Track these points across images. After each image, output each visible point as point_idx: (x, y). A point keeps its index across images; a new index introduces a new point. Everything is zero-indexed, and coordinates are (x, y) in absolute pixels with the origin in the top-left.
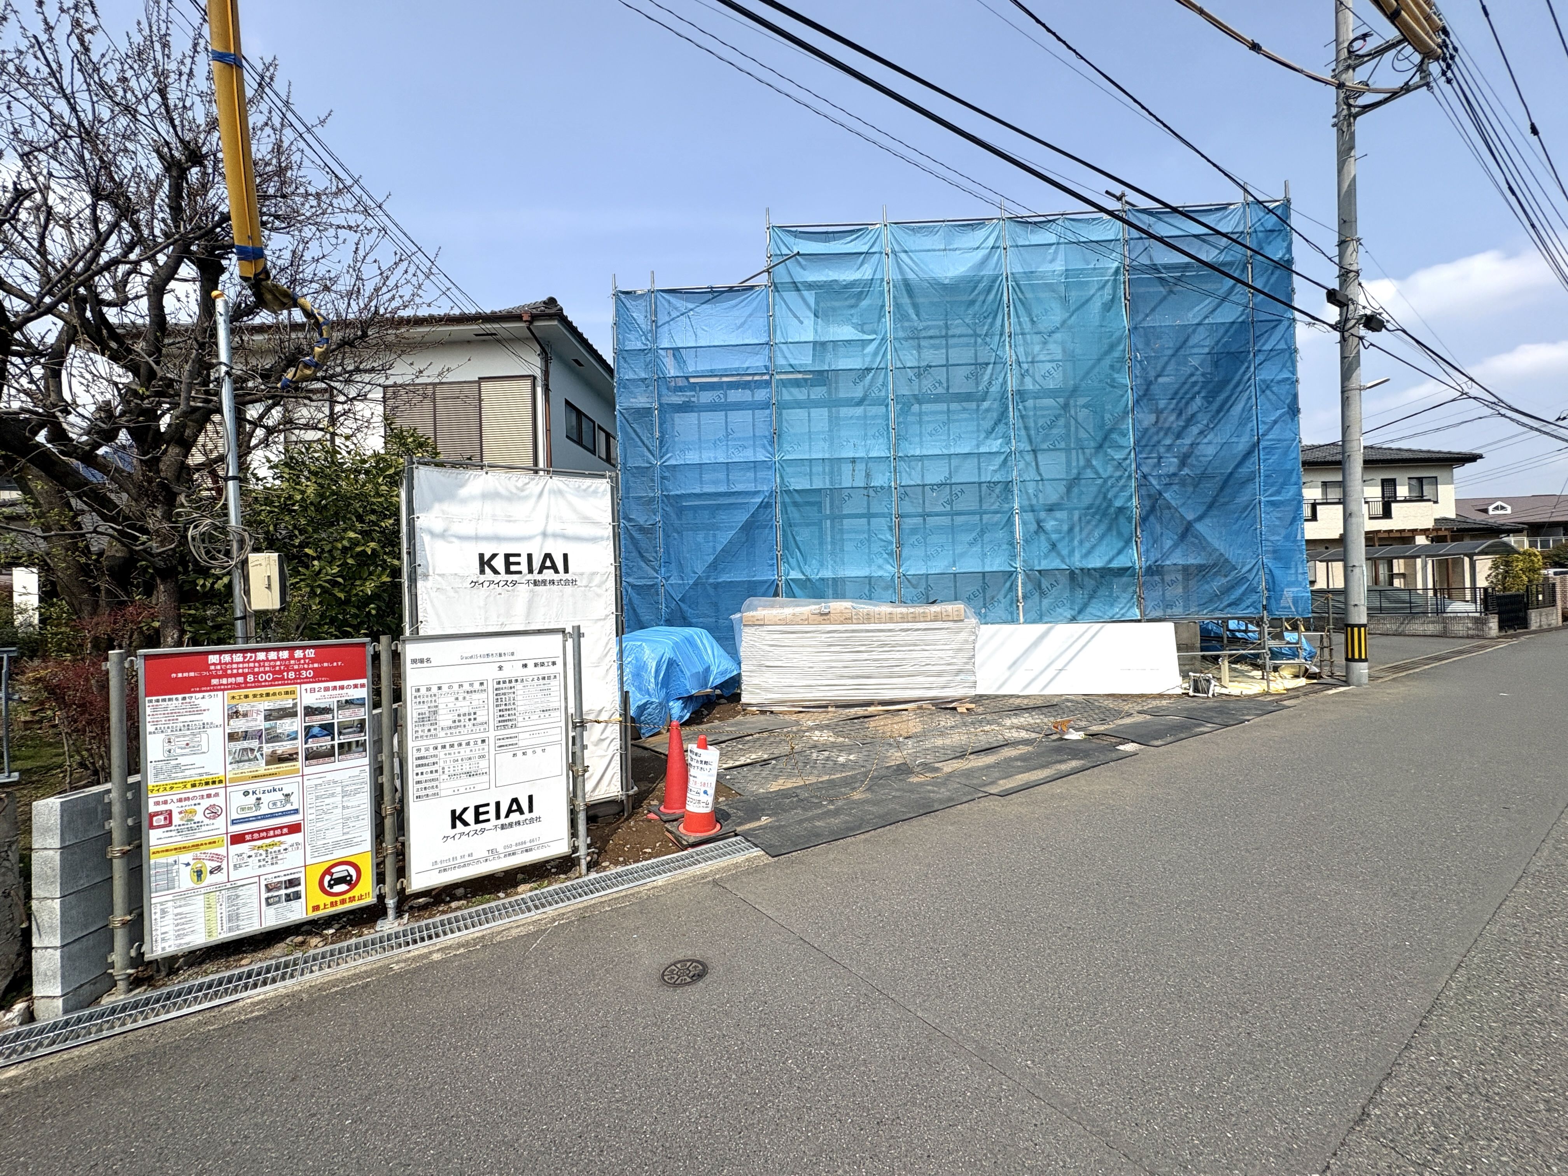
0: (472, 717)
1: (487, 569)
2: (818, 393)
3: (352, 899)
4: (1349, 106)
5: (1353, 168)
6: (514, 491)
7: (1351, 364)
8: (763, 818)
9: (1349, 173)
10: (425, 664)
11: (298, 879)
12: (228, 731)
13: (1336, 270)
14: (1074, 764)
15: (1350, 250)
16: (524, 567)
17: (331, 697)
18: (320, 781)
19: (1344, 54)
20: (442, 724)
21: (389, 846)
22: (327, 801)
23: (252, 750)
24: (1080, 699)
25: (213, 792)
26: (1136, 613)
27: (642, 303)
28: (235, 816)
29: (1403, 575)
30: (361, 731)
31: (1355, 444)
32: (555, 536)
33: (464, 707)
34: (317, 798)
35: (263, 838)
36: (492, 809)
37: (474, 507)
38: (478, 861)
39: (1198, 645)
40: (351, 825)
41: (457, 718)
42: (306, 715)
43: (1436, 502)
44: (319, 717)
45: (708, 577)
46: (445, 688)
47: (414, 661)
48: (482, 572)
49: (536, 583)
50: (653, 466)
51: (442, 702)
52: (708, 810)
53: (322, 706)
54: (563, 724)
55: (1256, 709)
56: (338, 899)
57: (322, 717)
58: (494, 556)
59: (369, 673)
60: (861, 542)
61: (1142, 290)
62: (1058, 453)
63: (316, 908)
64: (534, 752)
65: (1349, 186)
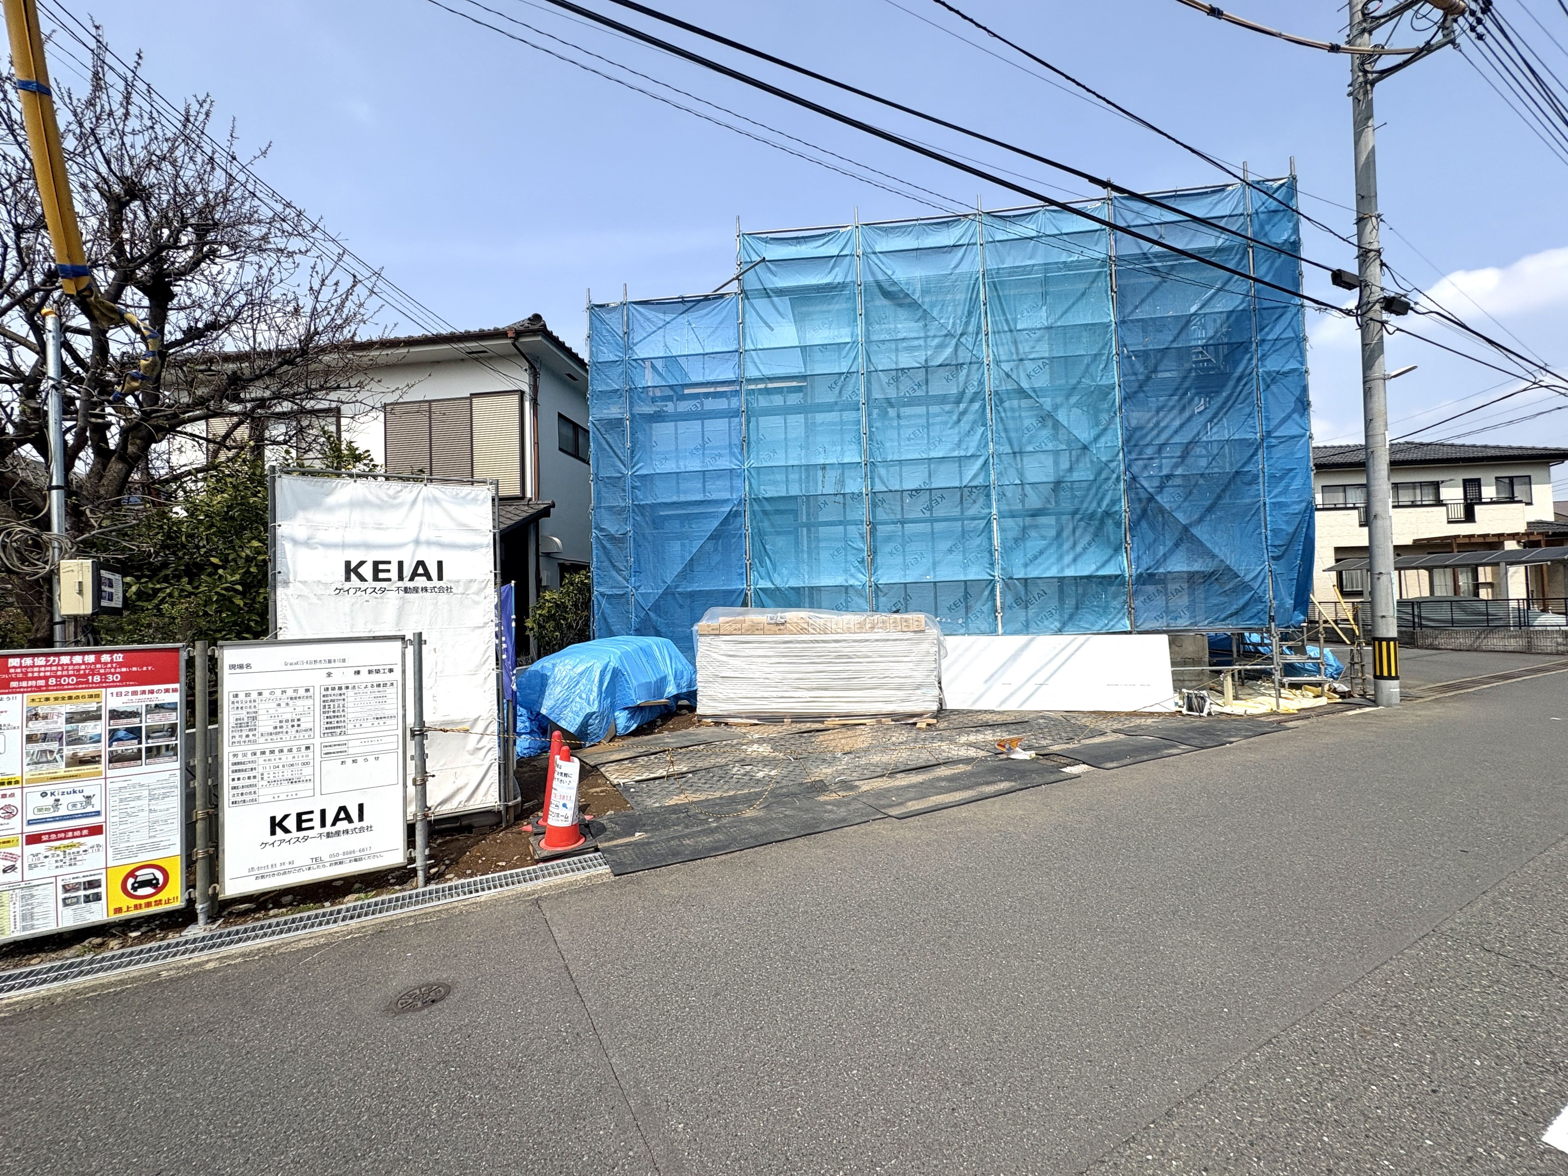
0: (296, 723)
1: (353, 576)
2: (794, 399)
3: (159, 902)
4: (1366, 72)
5: (1370, 139)
6: (386, 499)
7: (1373, 351)
8: (637, 834)
9: (1366, 145)
10: (245, 670)
11: (99, 881)
12: (26, 733)
13: (1355, 251)
14: (1004, 785)
15: (1369, 227)
16: (394, 575)
17: (139, 701)
18: (125, 784)
19: (1359, 17)
20: (261, 730)
21: (200, 853)
22: (132, 804)
23: (51, 752)
24: (1057, 716)
25: (8, 792)
26: (1127, 624)
27: (615, 315)
28: (31, 816)
29: (1491, 585)
30: (172, 736)
31: (1379, 438)
32: (429, 543)
33: (287, 713)
34: (121, 801)
35: (61, 839)
36: (317, 817)
37: (342, 516)
38: (300, 869)
39: (1206, 659)
40: (159, 828)
41: (278, 725)
42: (111, 718)
43: (1528, 504)
44: (125, 721)
45: (677, 586)
46: (266, 694)
47: (232, 667)
48: (348, 579)
49: (406, 590)
50: (624, 476)
51: (262, 707)
52: (567, 824)
53: (129, 710)
54: (400, 732)
55: (1247, 730)
56: (143, 902)
57: (129, 720)
58: (362, 563)
59: (183, 678)
60: (838, 550)
61: (1132, 281)
62: (1042, 457)
63: (118, 910)
64: (366, 760)
65: (1368, 158)
